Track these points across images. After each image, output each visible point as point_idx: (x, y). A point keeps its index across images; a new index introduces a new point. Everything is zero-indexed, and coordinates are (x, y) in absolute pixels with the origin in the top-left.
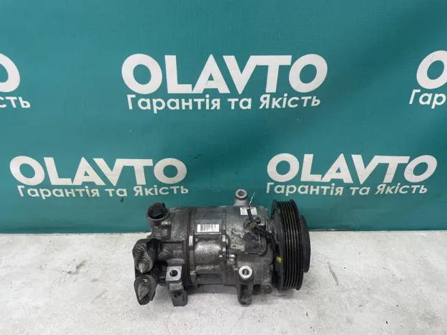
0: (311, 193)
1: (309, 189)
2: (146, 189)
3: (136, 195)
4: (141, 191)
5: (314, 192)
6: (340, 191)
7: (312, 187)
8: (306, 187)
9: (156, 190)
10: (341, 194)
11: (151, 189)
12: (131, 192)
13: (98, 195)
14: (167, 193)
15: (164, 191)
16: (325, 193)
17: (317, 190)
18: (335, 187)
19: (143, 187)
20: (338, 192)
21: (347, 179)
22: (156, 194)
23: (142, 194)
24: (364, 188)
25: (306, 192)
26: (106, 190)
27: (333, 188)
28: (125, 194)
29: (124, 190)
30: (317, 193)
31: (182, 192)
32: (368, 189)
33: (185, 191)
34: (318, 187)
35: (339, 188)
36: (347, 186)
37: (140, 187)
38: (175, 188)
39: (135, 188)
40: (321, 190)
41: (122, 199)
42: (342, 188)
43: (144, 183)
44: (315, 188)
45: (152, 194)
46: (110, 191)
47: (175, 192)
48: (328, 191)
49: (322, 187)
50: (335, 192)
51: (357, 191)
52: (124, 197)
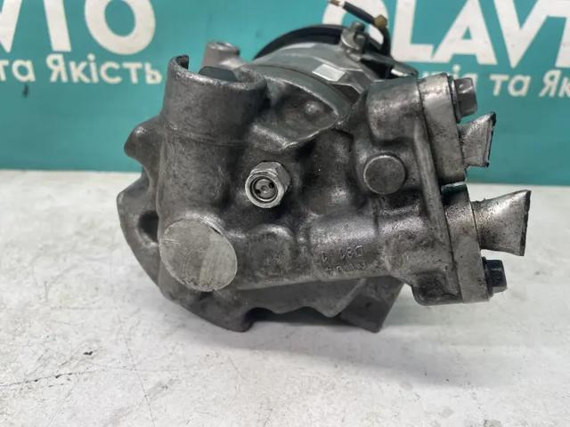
2: (72, 64)
3: (54, 78)
4: (61, 67)
9: (93, 67)
11: (83, 65)
12: (42, 71)
14: (117, 80)
15: (111, 72)
18: (461, 74)
21: (486, 55)
22: (95, 79)
23: (64, 79)
24: (519, 78)
27: (455, 76)
28: (31, 77)
29: (28, 64)
31: (149, 80)
32: (527, 80)
33: (154, 77)
36: (485, 72)
37: (60, 58)
38: (133, 67)
39: (50, 60)
41: (26, 89)
42: (474, 77)
43: (67, 47)
45: (86, 80)
47: (134, 79)
51: (505, 85)
52: (29, 82)
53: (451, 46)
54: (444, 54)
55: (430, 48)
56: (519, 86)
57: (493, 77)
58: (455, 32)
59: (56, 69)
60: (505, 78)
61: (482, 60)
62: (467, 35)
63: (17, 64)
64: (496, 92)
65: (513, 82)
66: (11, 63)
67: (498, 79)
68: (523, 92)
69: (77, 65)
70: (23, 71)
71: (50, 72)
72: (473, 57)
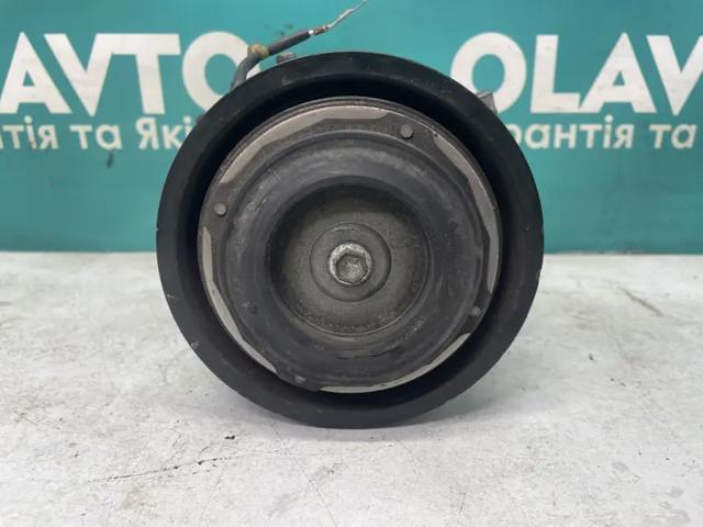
0: (557, 144)
1: (552, 133)
2: (165, 129)
3: (143, 145)
4: (153, 133)
5: (565, 142)
6: (626, 135)
7: (558, 128)
8: (545, 129)
10: (629, 145)
12: (131, 137)
13: (55, 146)
16: (590, 144)
17: (572, 137)
18: (615, 125)
19: (160, 120)
20: (621, 138)
21: (643, 102)
23: (155, 145)
24: (684, 127)
25: (544, 143)
26: (73, 128)
27: (609, 127)
28: (117, 144)
29: (115, 130)
30: (572, 144)
32: (692, 130)
34: (573, 128)
35: (623, 127)
36: (642, 121)
37: (151, 121)
39: (139, 125)
40: (582, 136)
41: (111, 158)
42: (630, 128)
43: (161, 110)
44: (566, 129)
46: (81, 130)
48: (599, 136)
49: (584, 127)
50: (614, 139)
51: (667, 136)
52: (114, 150)
53: (602, 92)
54: (594, 102)
55: (577, 96)
56: (683, 136)
57: (653, 127)
58: (605, 77)
59: (146, 135)
60: (667, 127)
61: (637, 109)
62: (619, 81)
63: (103, 128)
64: (658, 144)
65: (676, 132)
66: (95, 128)
67: (659, 129)
68: (689, 143)
69: (171, 129)
70: (108, 137)
71: (140, 137)
72: (627, 106)
